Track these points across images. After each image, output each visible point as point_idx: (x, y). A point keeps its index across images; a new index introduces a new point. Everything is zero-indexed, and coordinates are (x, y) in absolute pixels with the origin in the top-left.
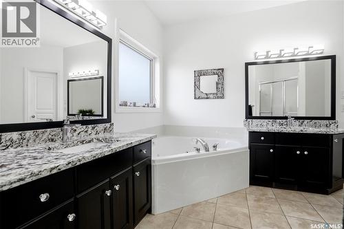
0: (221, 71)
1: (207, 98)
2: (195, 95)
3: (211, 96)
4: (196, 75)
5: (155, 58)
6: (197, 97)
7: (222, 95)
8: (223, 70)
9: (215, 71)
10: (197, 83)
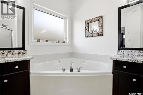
0: (100, 18)
1: (92, 36)
2: (86, 35)
3: (95, 35)
4: (86, 23)
5: (66, 18)
6: (87, 36)
7: (101, 34)
8: (102, 17)
9: (97, 19)
10: (87, 28)
